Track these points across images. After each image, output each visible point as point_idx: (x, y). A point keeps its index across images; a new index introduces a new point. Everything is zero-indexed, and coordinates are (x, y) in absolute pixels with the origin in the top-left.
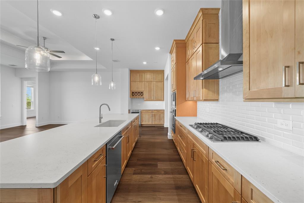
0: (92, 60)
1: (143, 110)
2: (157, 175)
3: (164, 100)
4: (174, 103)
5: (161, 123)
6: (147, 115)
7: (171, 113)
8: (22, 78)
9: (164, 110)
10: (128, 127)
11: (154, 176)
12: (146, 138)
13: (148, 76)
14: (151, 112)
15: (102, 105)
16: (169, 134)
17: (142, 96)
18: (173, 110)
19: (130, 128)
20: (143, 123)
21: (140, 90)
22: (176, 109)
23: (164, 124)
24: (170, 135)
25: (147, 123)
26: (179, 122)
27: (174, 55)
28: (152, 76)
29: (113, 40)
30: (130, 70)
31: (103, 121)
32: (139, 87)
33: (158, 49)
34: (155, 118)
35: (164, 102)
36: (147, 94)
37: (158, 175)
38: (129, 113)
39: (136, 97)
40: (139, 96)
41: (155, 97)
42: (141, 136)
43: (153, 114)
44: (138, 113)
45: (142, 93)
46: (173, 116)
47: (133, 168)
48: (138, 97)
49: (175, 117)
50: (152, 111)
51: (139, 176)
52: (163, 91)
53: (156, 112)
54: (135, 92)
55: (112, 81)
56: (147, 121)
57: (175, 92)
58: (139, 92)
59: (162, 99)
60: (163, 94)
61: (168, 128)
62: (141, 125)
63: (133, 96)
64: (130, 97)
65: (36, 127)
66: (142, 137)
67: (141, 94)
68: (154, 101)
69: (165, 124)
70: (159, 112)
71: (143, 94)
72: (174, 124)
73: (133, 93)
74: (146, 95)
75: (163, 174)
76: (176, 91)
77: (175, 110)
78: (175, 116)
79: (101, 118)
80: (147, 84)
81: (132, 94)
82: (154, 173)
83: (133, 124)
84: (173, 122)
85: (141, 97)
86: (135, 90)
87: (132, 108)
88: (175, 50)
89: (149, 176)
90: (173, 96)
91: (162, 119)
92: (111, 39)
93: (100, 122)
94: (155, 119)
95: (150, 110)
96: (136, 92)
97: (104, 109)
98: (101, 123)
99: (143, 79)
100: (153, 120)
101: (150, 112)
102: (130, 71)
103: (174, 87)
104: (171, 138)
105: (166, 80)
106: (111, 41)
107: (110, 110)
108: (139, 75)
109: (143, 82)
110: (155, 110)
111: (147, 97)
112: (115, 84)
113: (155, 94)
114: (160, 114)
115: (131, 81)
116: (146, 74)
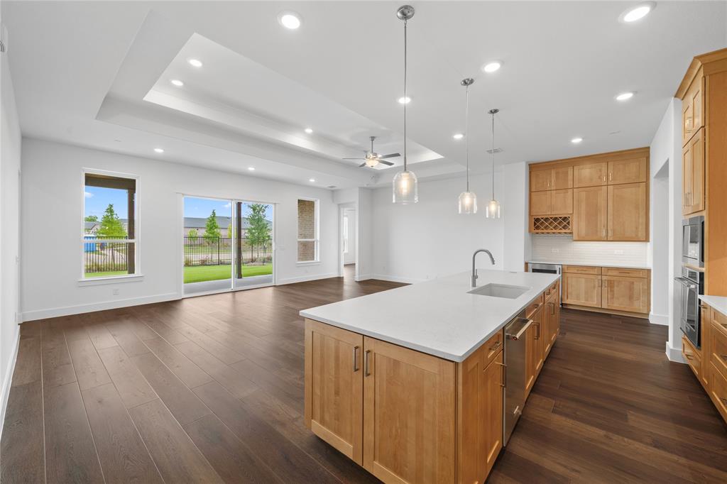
0: (442, 157)
1: (569, 266)
2: (626, 439)
3: (647, 240)
4: (694, 250)
5: (638, 307)
6: (583, 280)
7: (680, 283)
8: (339, 205)
9: (649, 271)
10: (536, 303)
11: (615, 437)
12: (583, 341)
13: (586, 171)
14: (596, 273)
15: (477, 252)
16: (670, 344)
17: (565, 227)
18: (692, 275)
19: (541, 306)
20: (566, 301)
21: (560, 213)
22: (703, 270)
23: (648, 314)
24: (675, 348)
25: (582, 302)
26: (716, 313)
27: (696, 100)
28: (600, 170)
29: (494, 112)
30: (529, 165)
31: (481, 283)
32: (557, 204)
33: (625, 97)
34: (612, 291)
35: (649, 246)
36: (583, 224)
37: (630, 441)
38: (526, 270)
39: (545, 231)
40: (555, 228)
41: (614, 231)
42: (565, 334)
43: (604, 278)
44: (555, 272)
45: (565, 219)
46: (692, 292)
47: (550, 400)
48: (554, 231)
49: (699, 297)
50: (601, 270)
51: (572, 421)
52: (642, 213)
53: (615, 273)
54: (545, 217)
55: (494, 200)
56: (582, 296)
57: (702, 217)
58: (555, 219)
59: (641, 234)
60: (642, 220)
61: (667, 327)
62: (562, 304)
63: (537, 228)
64: (530, 231)
65: (356, 282)
66: (568, 336)
67: (563, 222)
68: (607, 241)
69: (651, 313)
70: (631, 275)
71: (568, 223)
72: (696, 319)
73: (537, 220)
74: (578, 225)
75: (647, 444)
76: (704, 214)
77: (702, 274)
78: (702, 292)
79: (475, 277)
80: (583, 194)
81: (535, 224)
82: (617, 432)
83: (546, 298)
84: (690, 311)
85: (560, 231)
86: (544, 212)
87: (532, 260)
88: (699, 85)
89: (602, 433)
90: (688, 229)
91: (638, 299)
92: (491, 111)
93: (474, 285)
94: (613, 295)
95: (595, 267)
96: (546, 219)
97: (483, 259)
98: (475, 288)
99: (570, 183)
100: (605, 296)
101: (592, 272)
102: (530, 168)
103: (698, 200)
104: (680, 360)
105: (655, 177)
106: (491, 115)
107: (494, 264)
108: (557, 173)
109: (570, 192)
110: (609, 269)
111: (583, 232)
112: (499, 207)
113: (610, 224)
114: (631, 280)
115: (533, 190)
116: (581, 167)
